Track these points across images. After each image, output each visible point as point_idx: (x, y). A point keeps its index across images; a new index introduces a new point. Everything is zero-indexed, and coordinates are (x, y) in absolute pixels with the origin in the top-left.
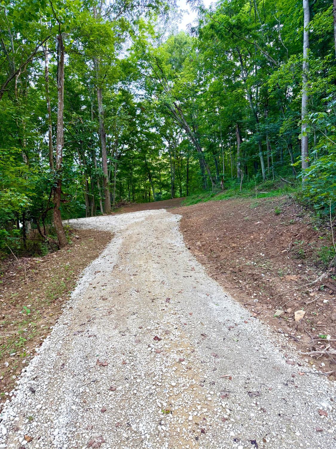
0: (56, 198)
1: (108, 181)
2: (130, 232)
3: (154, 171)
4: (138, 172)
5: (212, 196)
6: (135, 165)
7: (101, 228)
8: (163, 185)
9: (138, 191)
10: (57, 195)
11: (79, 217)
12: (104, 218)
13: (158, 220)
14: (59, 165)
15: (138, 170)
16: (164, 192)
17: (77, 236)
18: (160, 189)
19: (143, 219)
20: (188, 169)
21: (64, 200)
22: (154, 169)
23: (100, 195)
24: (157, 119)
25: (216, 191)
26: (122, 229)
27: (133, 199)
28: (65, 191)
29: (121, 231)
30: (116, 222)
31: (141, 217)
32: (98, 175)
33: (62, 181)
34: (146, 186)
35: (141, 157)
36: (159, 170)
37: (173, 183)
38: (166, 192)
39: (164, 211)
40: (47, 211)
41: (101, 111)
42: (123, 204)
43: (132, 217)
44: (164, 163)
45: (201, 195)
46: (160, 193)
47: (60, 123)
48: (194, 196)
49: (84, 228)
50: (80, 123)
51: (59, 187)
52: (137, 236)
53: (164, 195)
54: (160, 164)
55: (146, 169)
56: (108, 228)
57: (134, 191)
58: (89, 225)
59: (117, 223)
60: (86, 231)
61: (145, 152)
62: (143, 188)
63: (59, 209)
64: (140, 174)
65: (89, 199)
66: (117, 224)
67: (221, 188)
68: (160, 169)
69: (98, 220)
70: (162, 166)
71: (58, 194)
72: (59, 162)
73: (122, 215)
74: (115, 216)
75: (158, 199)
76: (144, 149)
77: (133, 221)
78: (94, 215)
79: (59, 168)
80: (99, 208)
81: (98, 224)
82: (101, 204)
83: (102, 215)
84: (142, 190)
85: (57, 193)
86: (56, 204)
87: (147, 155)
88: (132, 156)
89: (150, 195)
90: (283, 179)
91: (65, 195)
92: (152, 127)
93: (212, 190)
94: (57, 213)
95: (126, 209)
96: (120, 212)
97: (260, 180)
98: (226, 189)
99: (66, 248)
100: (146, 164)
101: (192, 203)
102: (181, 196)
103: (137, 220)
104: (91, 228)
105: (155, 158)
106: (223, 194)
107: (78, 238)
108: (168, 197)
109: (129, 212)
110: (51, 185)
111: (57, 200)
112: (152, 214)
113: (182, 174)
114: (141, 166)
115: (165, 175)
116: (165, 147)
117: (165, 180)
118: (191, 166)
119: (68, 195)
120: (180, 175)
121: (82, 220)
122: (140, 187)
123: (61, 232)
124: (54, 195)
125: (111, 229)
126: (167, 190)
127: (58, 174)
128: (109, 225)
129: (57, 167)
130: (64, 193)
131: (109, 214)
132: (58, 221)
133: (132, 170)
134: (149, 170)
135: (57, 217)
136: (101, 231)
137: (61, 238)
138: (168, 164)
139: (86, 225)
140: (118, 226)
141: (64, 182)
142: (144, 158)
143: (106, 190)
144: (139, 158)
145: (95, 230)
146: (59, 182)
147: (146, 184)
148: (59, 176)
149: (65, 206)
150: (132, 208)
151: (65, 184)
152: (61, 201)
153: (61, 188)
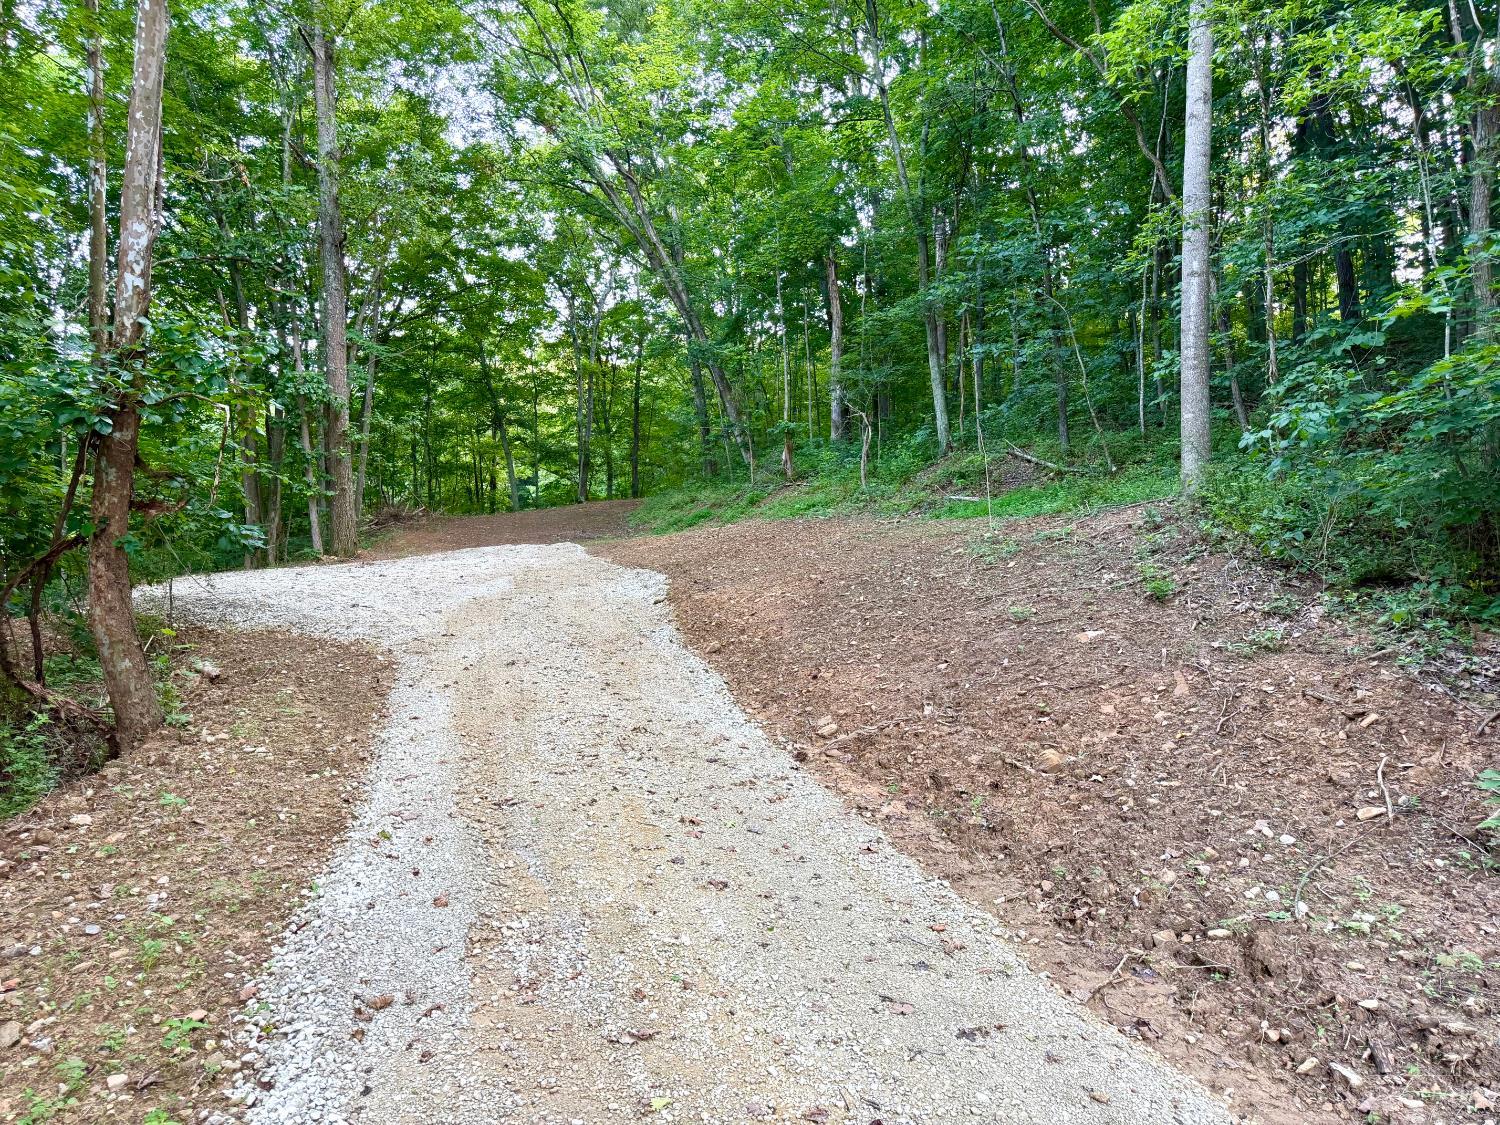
0: (109, 489)
1: (345, 424)
2: (466, 650)
3: (511, 399)
4: (451, 399)
5: (752, 503)
6: (441, 375)
7: (321, 627)
8: (548, 455)
9: (448, 469)
10: (112, 475)
11: (218, 568)
12: (328, 578)
13: (572, 592)
14: (128, 323)
15: (453, 395)
16: (546, 477)
17: (210, 668)
18: (533, 465)
19: (502, 585)
20: (636, 401)
21: (153, 504)
22: (512, 392)
23: (311, 479)
24: (529, 217)
25: (766, 483)
26: (423, 632)
27: (431, 496)
28: (158, 458)
29: (421, 648)
30: (390, 596)
31: (493, 577)
32: (307, 398)
33: (141, 403)
34: (480, 452)
35: (465, 346)
36: (534, 399)
37: (584, 449)
38: (553, 478)
39: (577, 551)
40: (54, 554)
41: (327, 147)
42: (396, 517)
43: (452, 576)
44: (549, 374)
46: (533, 481)
47: (146, 113)
48: (677, 498)
49: (240, 622)
50: (235, 184)
51: (127, 435)
52: (505, 674)
53: (548, 487)
54: (534, 377)
55: (484, 390)
56: (358, 629)
57: (435, 470)
58: (263, 606)
59: (393, 603)
60: (252, 637)
61: (484, 329)
62: (468, 459)
63: (120, 549)
64: (459, 409)
65: (264, 491)
66: (395, 610)
67: (783, 473)
68: (538, 393)
69: (302, 584)
70: (544, 386)
71: (121, 468)
72: (129, 309)
73: (401, 562)
74: (376, 568)
76: (478, 317)
77: (463, 595)
78: (281, 561)
79: (132, 340)
80: (304, 532)
81: (306, 607)
82: (314, 517)
83: (318, 560)
84: (466, 467)
85: (111, 463)
86: (105, 521)
87: (486, 343)
88: (433, 339)
89: (493, 485)
90: (1018, 452)
91: (156, 476)
92: (509, 243)
93: (748, 480)
94: (108, 565)
95: (411, 536)
96: (395, 552)
100: (486, 373)
102: (610, 497)
103: (481, 591)
104: (273, 623)
105: (516, 353)
107: (214, 680)
108: (554, 498)
109: (429, 551)
110: (78, 422)
111: (111, 499)
112: (536, 564)
113: (615, 417)
114: (464, 381)
115: (553, 416)
116: (554, 318)
117: (553, 436)
118: (649, 391)
119: (171, 477)
120: (606, 421)
121: (230, 584)
122: (457, 455)
123: (127, 663)
124: (97, 474)
125: (373, 632)
126: (556, 472)
127: (121, 365)
128: (359, 610)
129: (120, 334)
130: (154, 465)
131: (349, 556)
132: (111, 610)
133: (431, 390)
134: (494, 395)
135: (109, 586)
136: (322, 643)
137: (127, 693)
138: (565, 380)
139: (249, 607)
140: (404, 620)
141: (158, 407)
142: (478, 353)
143: (339, 461)
144: (458, 349)
145: (295, 632)
146: (125, 411)
147: (482, 445)
148: (127, 376)
149: (155, 529)
150: (437, 535)
151: (158, 419)
152: (132, 504)
153: (133, 441)
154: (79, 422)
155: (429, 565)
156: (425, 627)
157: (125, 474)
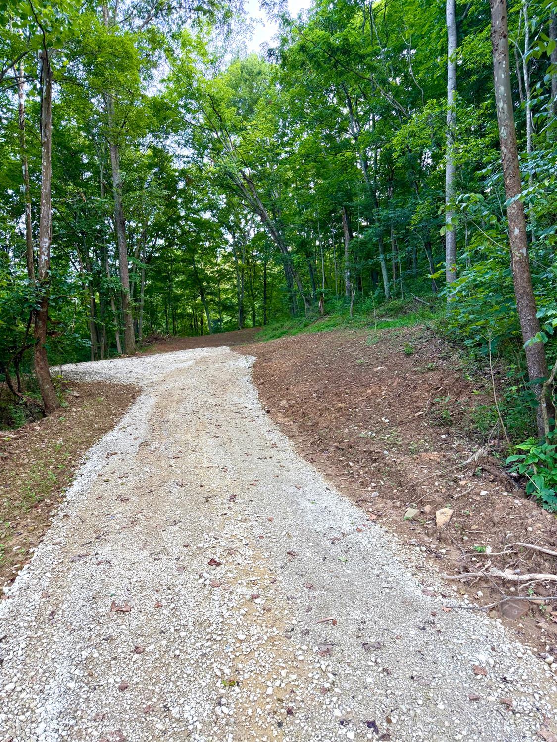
0: (39, 328)
1: (129, 299)
2: (168, 385)
3: (208, 283)
4: (181, 284)
5: (305, 326)
6: (176, 273)
7: (118, 380)
8: (225, 307)
9: (182, 316)
10: (40, 323)
11: (80, 361)
12: (123, 363)
13: (217, 365)
14: (43, 272)
15: (182, 282)
16: (226, 318)
17: (76, 394)
18: (219, 313)
19: (190, 363)
20: (265, 280)
21: (54, 333)
22: (209, 279)
23: (115, 323)
24: (213, 197)
25: (312, 317)
26: (154, 380)
27: (174, 329)
28: (54, 317)
29: (152, 385)
30: (145, 369)
31: (187, 360)
32: (113, 289)
33: (48, 299)
34: (195, 308)
35: (186, 259)
36: (218, 282)
37: (240, 303)
38: (230, 318)
39: (226, 350)
40: (23, 350)
41: (117, 182)
42: (156, 339)
43: (172, 360)
44: (225, 270)
45: (288, 324)
46: (220, 320)
47: (46, 201)
48: (276, 325)
49: (88, 379)
50: (80, 200)
51: (45, 310)
52: (180, 392)
53: (226, 323)
54: (218, 272)
55: (196, 280)
56: (131, 380)
57: (175, 317)
58: (96, 373)
59: (146, 371)
60: (92, 384)
61: (194, 251)
62: (190, 311)
63: (44, 348)
64: (185, 288)
65: (97, 329)
66: (145, 373)
67: (319, 312)
68: (220, 280)
69: (112, 365)
70: (223, 276)
71: (43, 321)
72: (43, 267)
73: (154, 356)
74: (143, 359)
75: (217, 330)
76: (192, 247)
77: (173, 367)
78: (106, 358)
79: (45, 278)
80: (114, 346)
81: (112, 373)
82: (118, 339)
83: (120, 357)
84: (189, 315)
85: (40, 320)
86: (38, 339)
87: (196, 257)
88: (171, 257)
89: (202, 322)
90: (417, 299)
91: (54, 323)
92: (205, 210)
93: (305, 316)
94: (40, 354)
95: (161, 346)
97: (381, 300)
98: (327, 313)
99: (57, 413)
100: (196, 271)
101: (274, 337)
102: (254, 326)
103: (181, 365)
104: (100, 379)
105: (210, 261)
106: (323, 322)
107: (77, 397)
108: (232, 327)
109: (167, 352)
111: (40, 331)
112: (207, 355)
113: (256, 289)
114: (186, 275)
115: (228, 289)
116: (227, 243)
117: (228, 299)
118: (271, 275)
119: (59, 323)
120: (252, 291)
121: (84, 366)
122: (185, 309)
123: (48, 386)
124: (36, 323)
125: (136, 380)
126: (230, 316)
127: (42, 287)
128: (133, 374)
129: (41, 276)
130: (53, 319)
131: (132, 354)
132: (42, 368)
133: (171, 280)
134: (200, 281)
135: (41, 360)
136: (117, 385)
137: (47, 396)
138: (233, 272)
139: (91, 374)
140: (148, 376)
141: (53, 300)
142: (192, 262)
143: (127, 315)
144: (183, 261)
145: (108, 382)
146: (44, 302)
147: (196, 305)
148: (44, 290)
149: (54, 342)
150: (172, 346)
151: (54, 304)
152: (47, 333)
153: (47, 312)
154: (30, 307)
155: (164, 357)
156: (155, 378)
157: (44, 323)
